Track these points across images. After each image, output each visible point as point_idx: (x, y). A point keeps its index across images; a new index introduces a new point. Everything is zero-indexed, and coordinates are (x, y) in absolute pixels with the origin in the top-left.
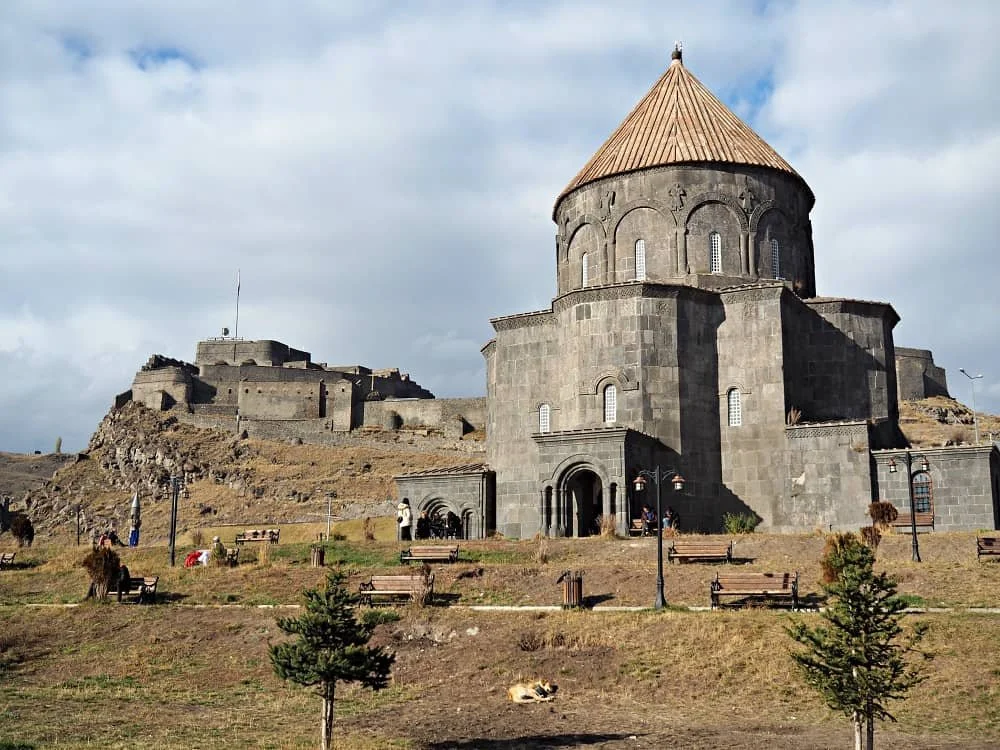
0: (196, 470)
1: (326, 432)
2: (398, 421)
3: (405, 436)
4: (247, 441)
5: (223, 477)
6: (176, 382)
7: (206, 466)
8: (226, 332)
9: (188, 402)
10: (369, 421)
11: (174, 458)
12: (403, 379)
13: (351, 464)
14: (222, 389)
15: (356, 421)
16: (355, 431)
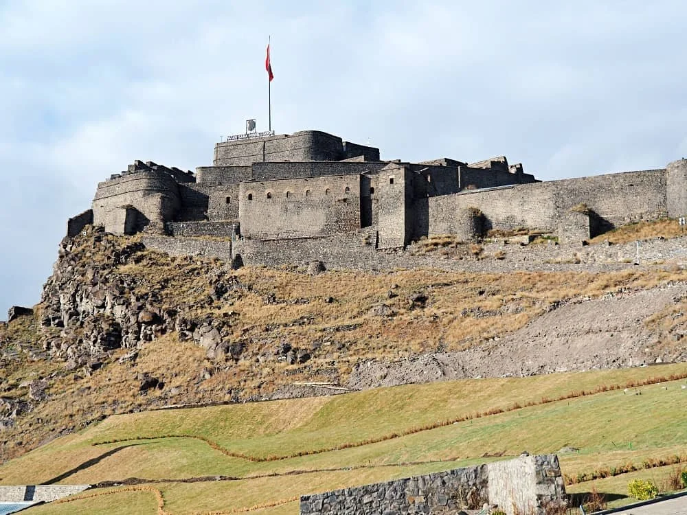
0: (156, 319)
1: (366, 250)
2: (481, 225)
3: (493, 247)
4: (239, 272)
5: (192, 330)
6: (148, 192)
7: (172, 313)
8: (252, 125)
9: (164, 220)
10: (437, 229)
11: (127, 304)
12: (513, 171)
13: (392, 296)
14: (216, 198)
15: (416, 229)
16: (413, 247)
